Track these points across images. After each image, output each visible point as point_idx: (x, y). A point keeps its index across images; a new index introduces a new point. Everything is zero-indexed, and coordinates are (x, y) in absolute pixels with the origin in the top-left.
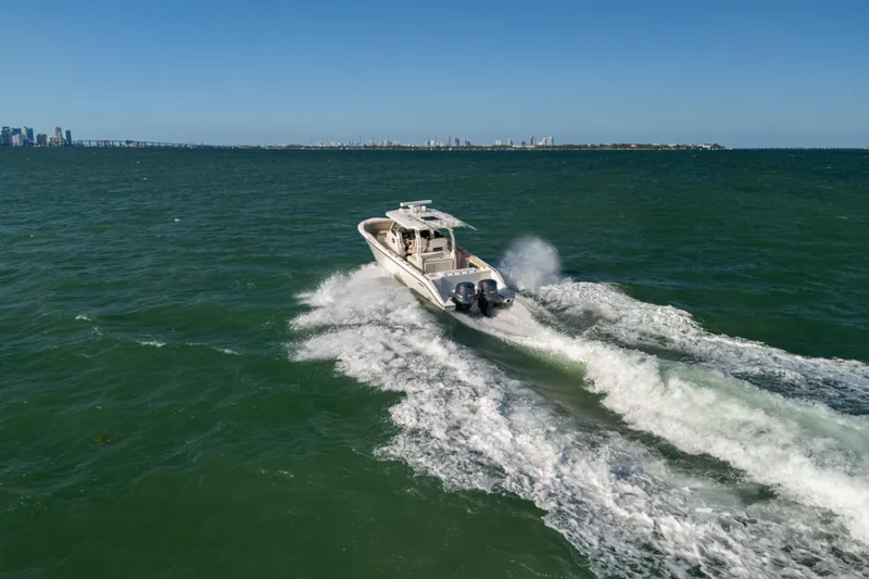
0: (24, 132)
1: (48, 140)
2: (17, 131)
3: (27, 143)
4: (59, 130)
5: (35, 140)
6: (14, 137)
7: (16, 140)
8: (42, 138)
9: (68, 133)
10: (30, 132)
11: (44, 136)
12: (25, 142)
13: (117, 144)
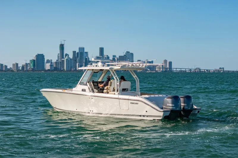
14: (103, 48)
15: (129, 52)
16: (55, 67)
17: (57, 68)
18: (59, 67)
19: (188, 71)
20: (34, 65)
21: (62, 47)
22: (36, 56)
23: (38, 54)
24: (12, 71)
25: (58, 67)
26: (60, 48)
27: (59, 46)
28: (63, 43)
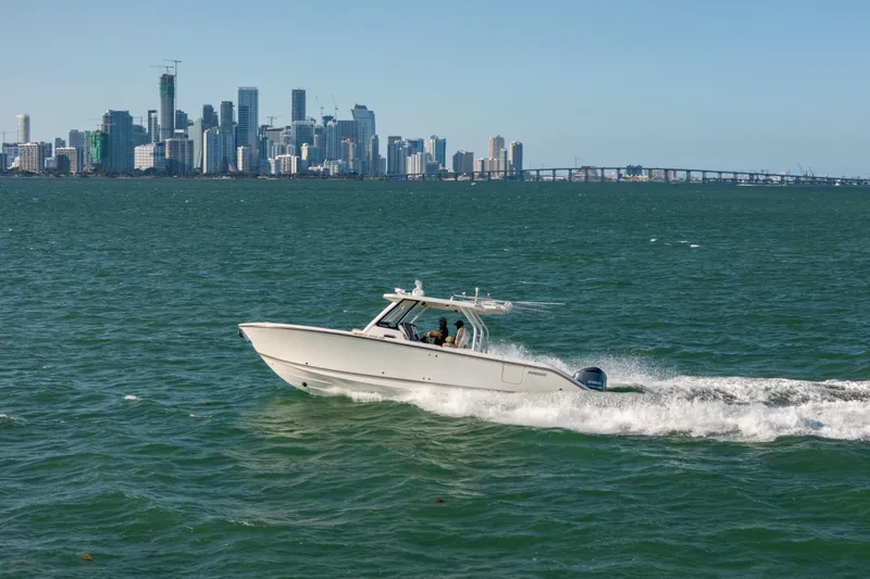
0: (429, 147)
1: (477, 168)
2: (417, 145)
3: (433, 170)
4: (499, 142)
5: (449, 167)
6: (410, 159)
7: (413, 166)
8: (463, 160)
9: (518, 149)
10: (441, 146)
11: (470, 156)
12: (431, 168)
13: (612, 175)
14: (304, 92)
15: (364, 107)
16: (170, 161)
17: (176, 161)
18: (184, 160)
19: (547, 176)
20: (104, 153)
21: (168, 84)
22: (106, 117)
24: (28, 173)
25: (180, 159)
26: (162, 89)
27: (159, 81)
28: (171, 72)
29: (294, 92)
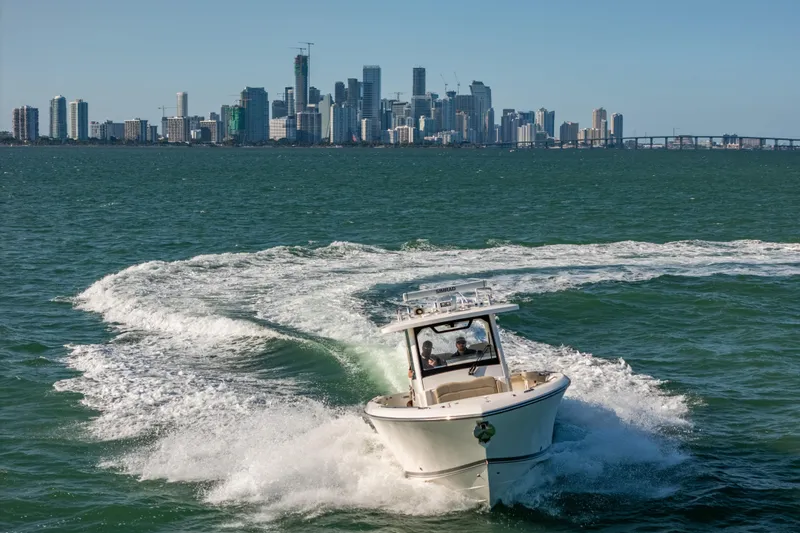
0: (539, 118)
1: (581, 136)
2: (528, 117)
3: (542, 141)
4: (601, 114)
5: (557, 136)
6: (520, 130)
7: (523, 136)
8: (569, 130)
9: (618, 120)
10: (549, 117)
11: (575, 126)
12: (539, 137)
13: (706, 142)
14: (424, 70)
15: (481, 83)
16: (301, 131)
17: (306, 132)
18: (313, 131)
19: (645, 144)
20: (242, 125)
21: (302, 64)
22: (244, 93)
23: (248, 88)
25: (309, 130)
26: (297, 68)
27: (294, 61)
28: (305, 53)
29: (415, 70)
